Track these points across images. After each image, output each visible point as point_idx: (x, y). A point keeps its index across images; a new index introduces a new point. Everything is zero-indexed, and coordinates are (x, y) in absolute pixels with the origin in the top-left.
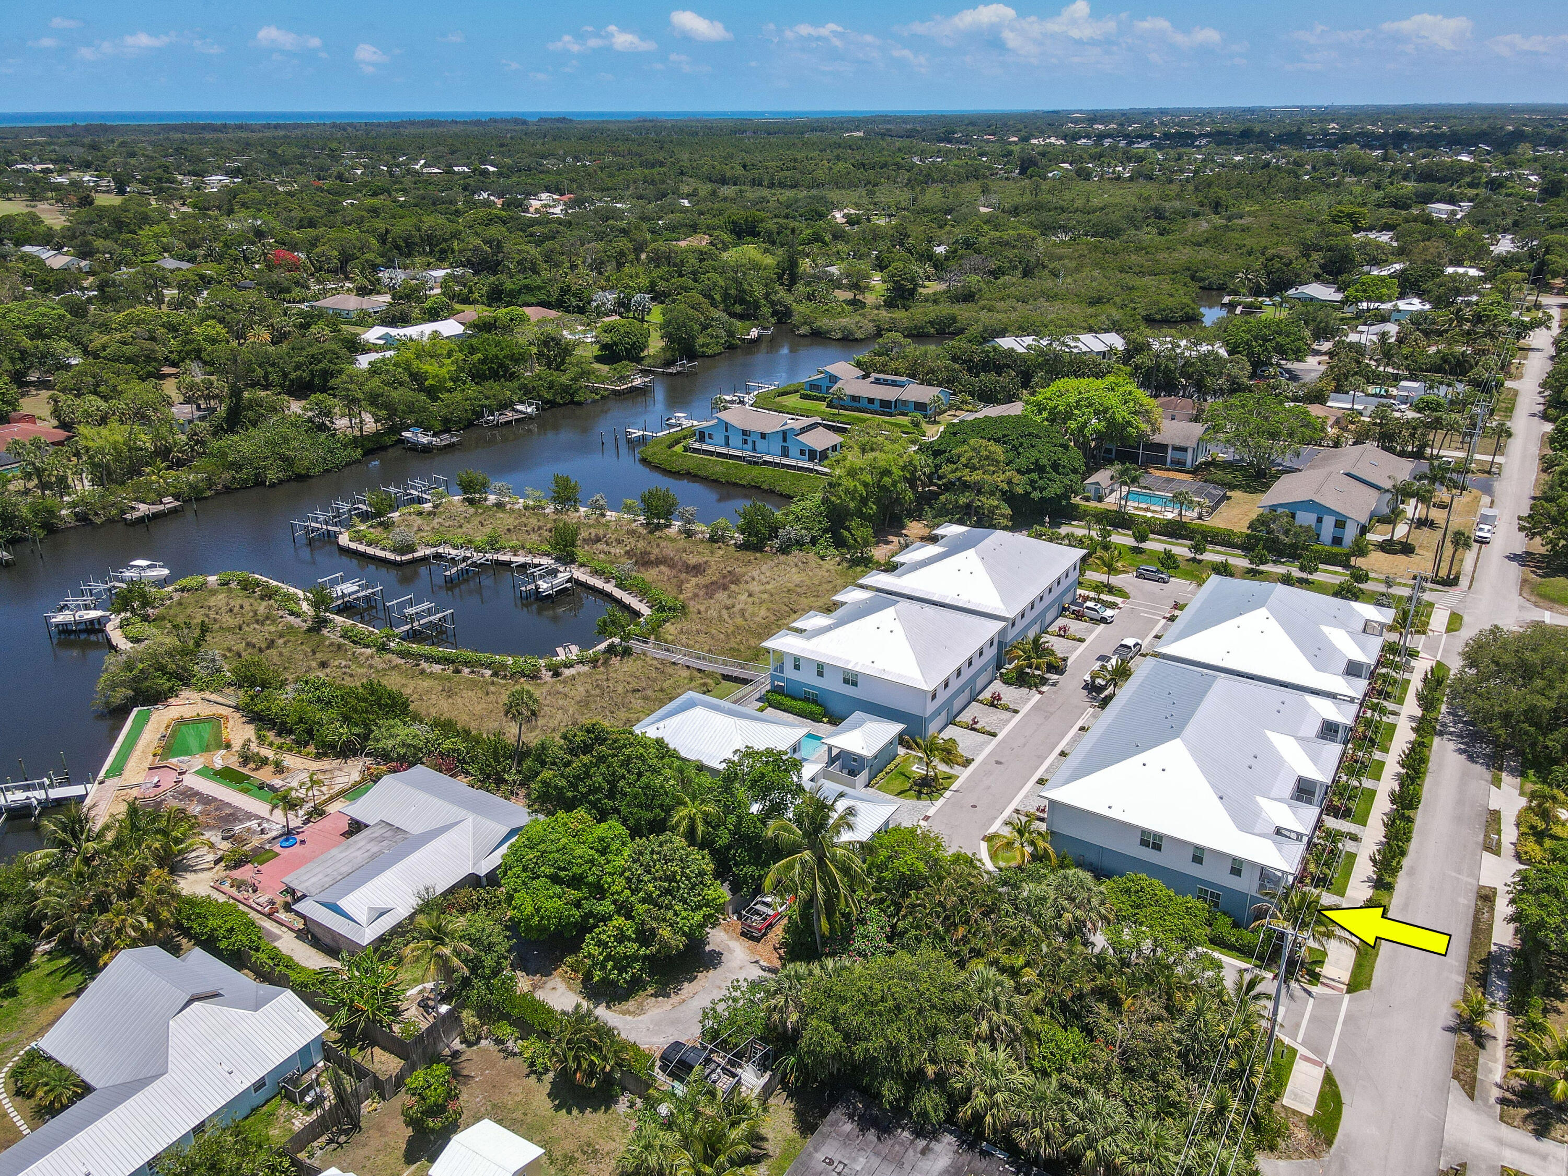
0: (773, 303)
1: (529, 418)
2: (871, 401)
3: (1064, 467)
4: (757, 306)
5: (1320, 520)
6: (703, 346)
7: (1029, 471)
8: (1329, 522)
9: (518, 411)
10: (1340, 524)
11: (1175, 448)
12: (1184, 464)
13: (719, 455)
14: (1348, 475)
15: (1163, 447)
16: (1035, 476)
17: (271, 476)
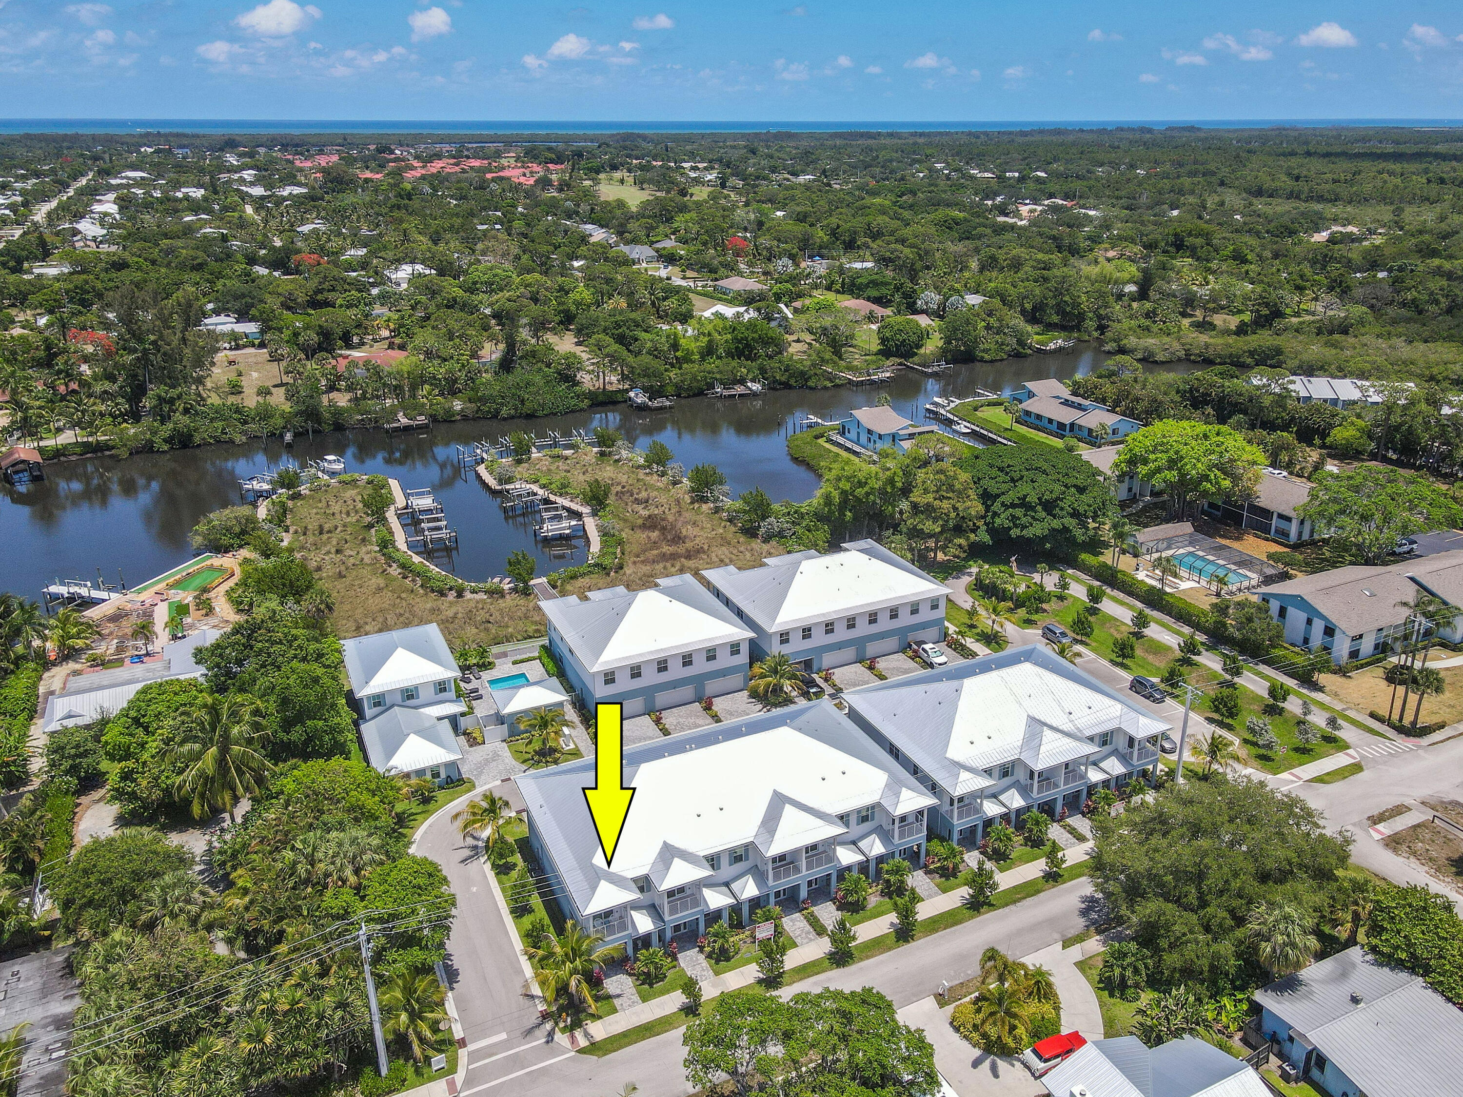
0: (1100, 317)
1: (755, 394)
2: (1050, 421)
3: (1062, 509)
4: (1081, 317)
5: (1309, 622)
6: (984, 351)
7: (1013, 506)
8: (1318, 626)
9: (748, 387)
10: (1329, 631)
11: (1280, 516)
12: (1286, 535)
13: (848, 450)
14: (1412, 579)
15: (1266, 513)
16: (1019, 512)
17: (504, 412)
